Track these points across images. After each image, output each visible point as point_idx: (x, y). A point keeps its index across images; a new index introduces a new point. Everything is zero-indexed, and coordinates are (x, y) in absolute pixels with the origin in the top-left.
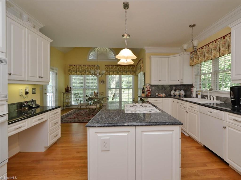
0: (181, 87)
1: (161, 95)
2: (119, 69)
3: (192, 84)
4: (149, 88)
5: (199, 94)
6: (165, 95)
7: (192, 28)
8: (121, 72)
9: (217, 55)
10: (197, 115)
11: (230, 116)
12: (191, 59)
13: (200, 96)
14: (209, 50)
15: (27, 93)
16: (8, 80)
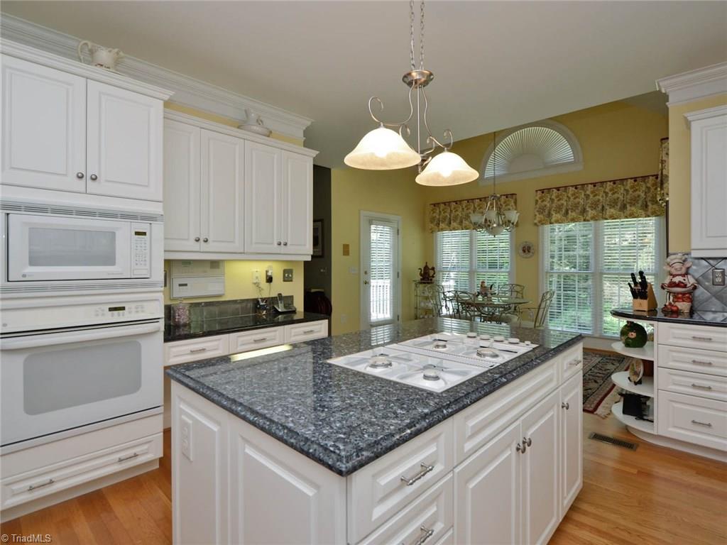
8: (600, 207)
15: (270, 280)
16: (165, 251)
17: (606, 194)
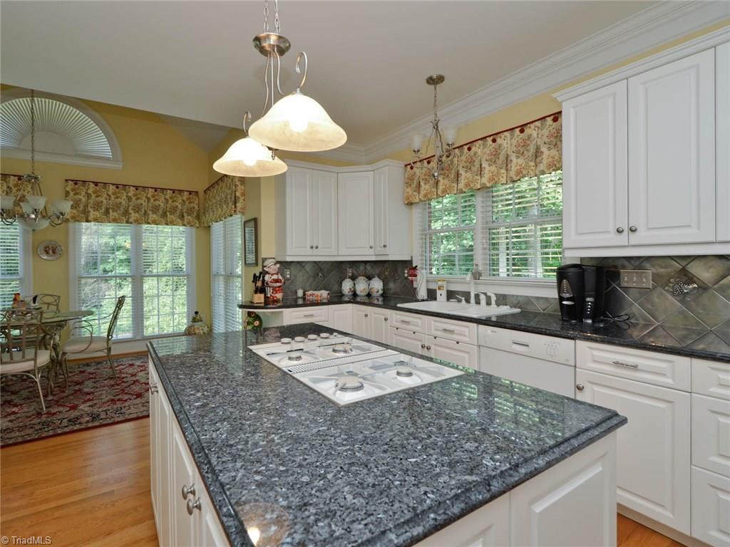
0: (368, 267)
1: (317, 296)
2: (148, 202)
3: (409, 259)
4: (277, 274)
5: (439, 289)
6: (329, 294)
7: (435, 88)
8: (143, 211)
9: (502, 177)
10: (466, 355)
11: (596, 353)
12: (408, 184)
13: (442, 295)
14: (472, 162)
17: (148, 199)
